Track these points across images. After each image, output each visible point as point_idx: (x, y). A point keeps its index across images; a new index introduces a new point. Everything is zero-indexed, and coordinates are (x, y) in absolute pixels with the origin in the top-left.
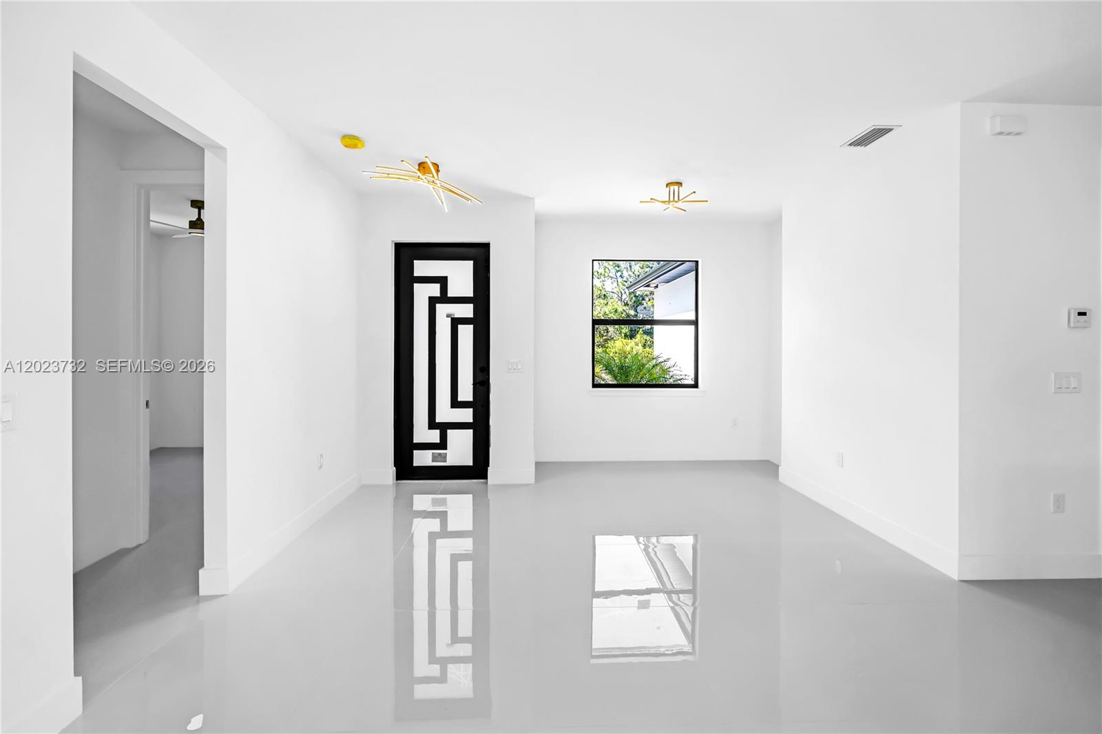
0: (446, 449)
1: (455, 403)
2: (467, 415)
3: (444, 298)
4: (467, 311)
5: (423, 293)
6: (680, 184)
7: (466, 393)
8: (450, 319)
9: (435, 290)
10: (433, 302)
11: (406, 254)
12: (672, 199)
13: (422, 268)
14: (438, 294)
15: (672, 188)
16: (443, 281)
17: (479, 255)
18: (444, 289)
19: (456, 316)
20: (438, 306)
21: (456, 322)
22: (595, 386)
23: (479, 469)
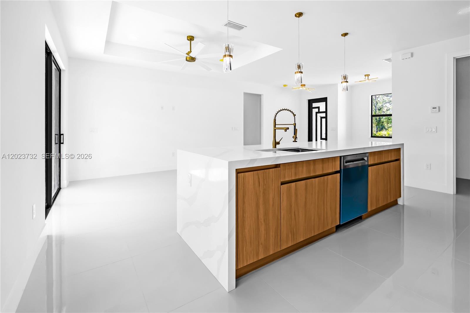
3: (319, 112)
4: (324, 115)
8: (320, 117)
9: (317, 110)
10: (317, 113)
16: (318, 108)
18: (319, 110)
19: (322, 116)
21: (322, 118)
22: (372, 137)
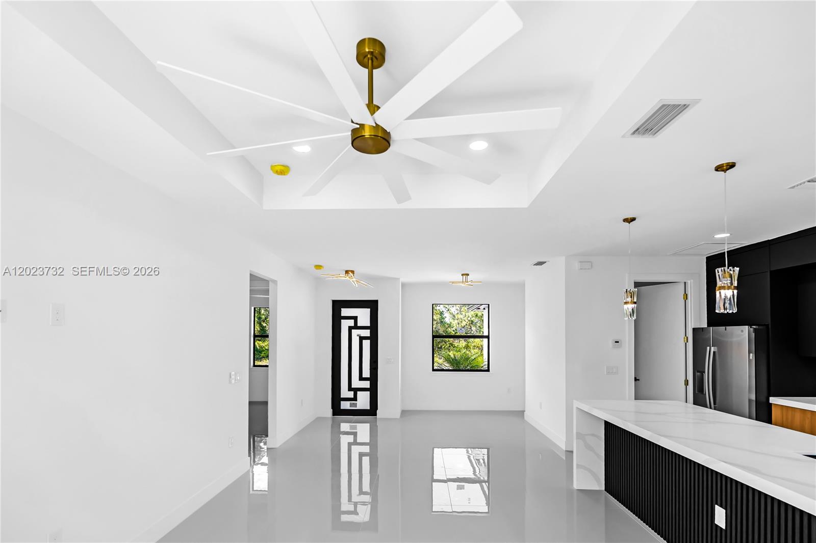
0: (357, 400)
1: (361, 378)
2: (367, 384)
3: (356, 327)
4: (367, 333)
5: (345, 324)
6: (468, 275)
7: (366, 373)
8: (358, 337)
9: (351, 323)
10: (350, 329)
11: (338, 305)
12: (464, 281)
13: (345, 312)
14: (353, 325)
15: (464, 277)
16: (355, 318)
17: (373, 306)
18: (356, 322)
19: (362, 336)
20: (353, 330)
21: (362, 339)
22: (434, 370)
23: (372, 411)
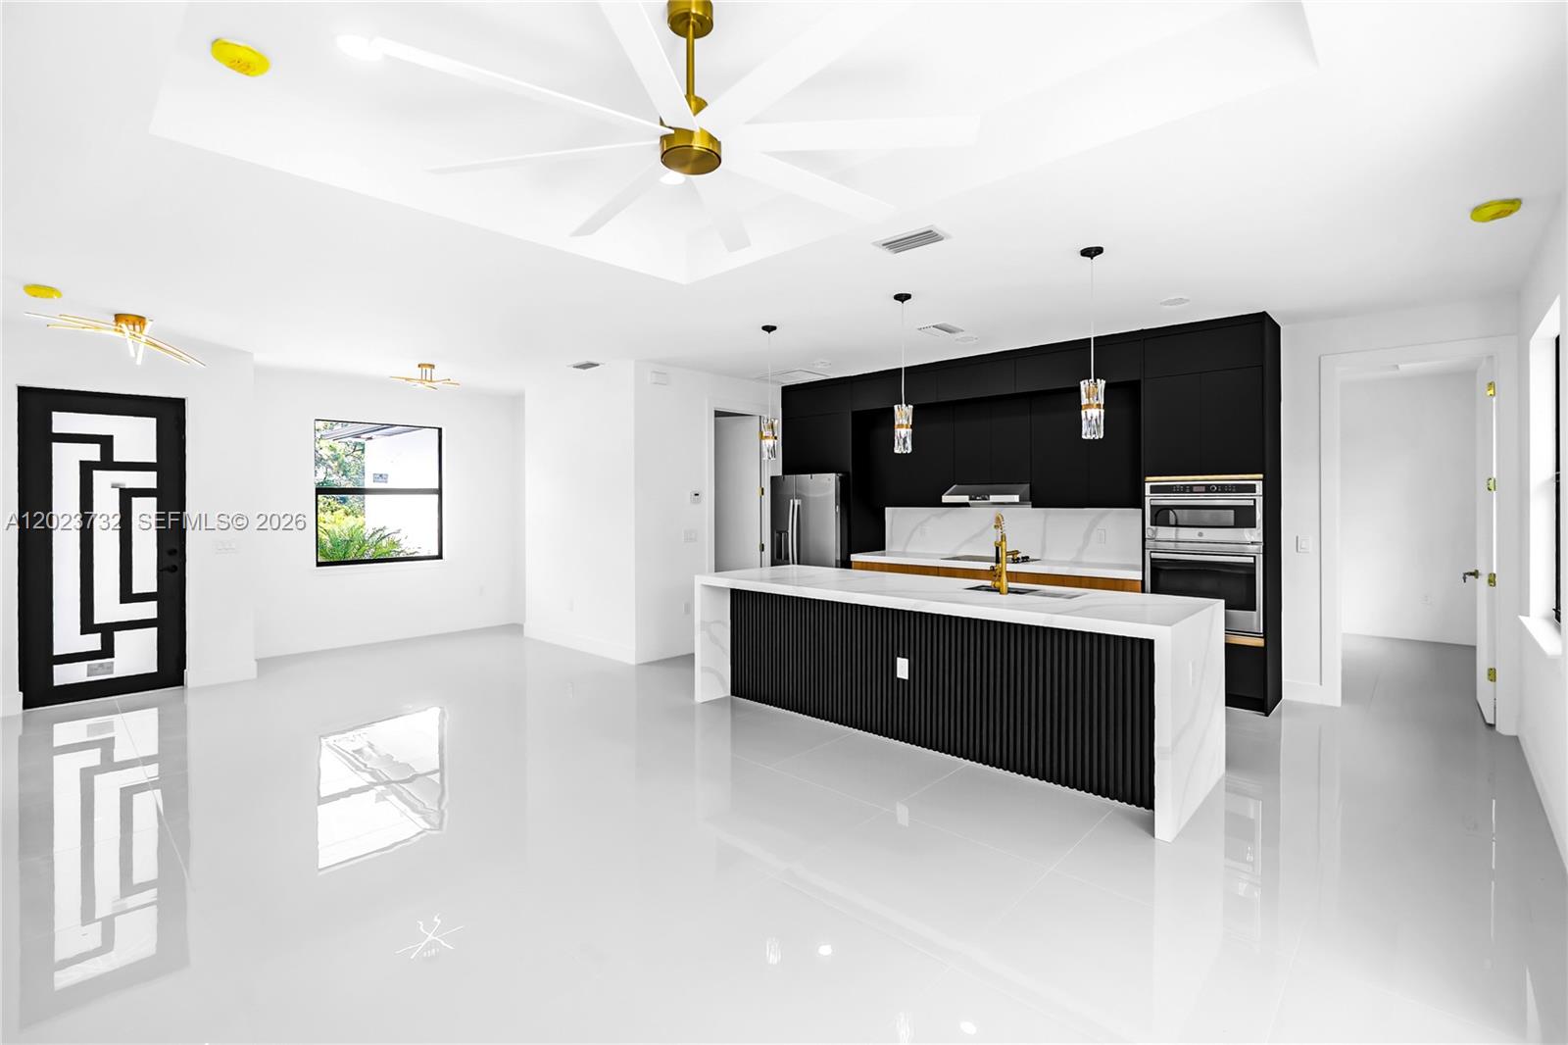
0: (112, 656)
1: (127, 596)
2: (149, 610)
3: (107, 463)
4: (149, 480)
6: (432, 366)
7: (145, 579)
8: (118, 490)
9: (91, 452)
10: (88, 467)
11: (38, 403)
12: (425, 378)
13: (67, 422)
14: (97, 458)
15: (424, 369)
16: (106, 442)
17: (169, 415)
18: (108, 452)
19: (128, 486)
20: (96, 473)
21: (127, 496)
22: (322, 564)
23: (167, 675)
